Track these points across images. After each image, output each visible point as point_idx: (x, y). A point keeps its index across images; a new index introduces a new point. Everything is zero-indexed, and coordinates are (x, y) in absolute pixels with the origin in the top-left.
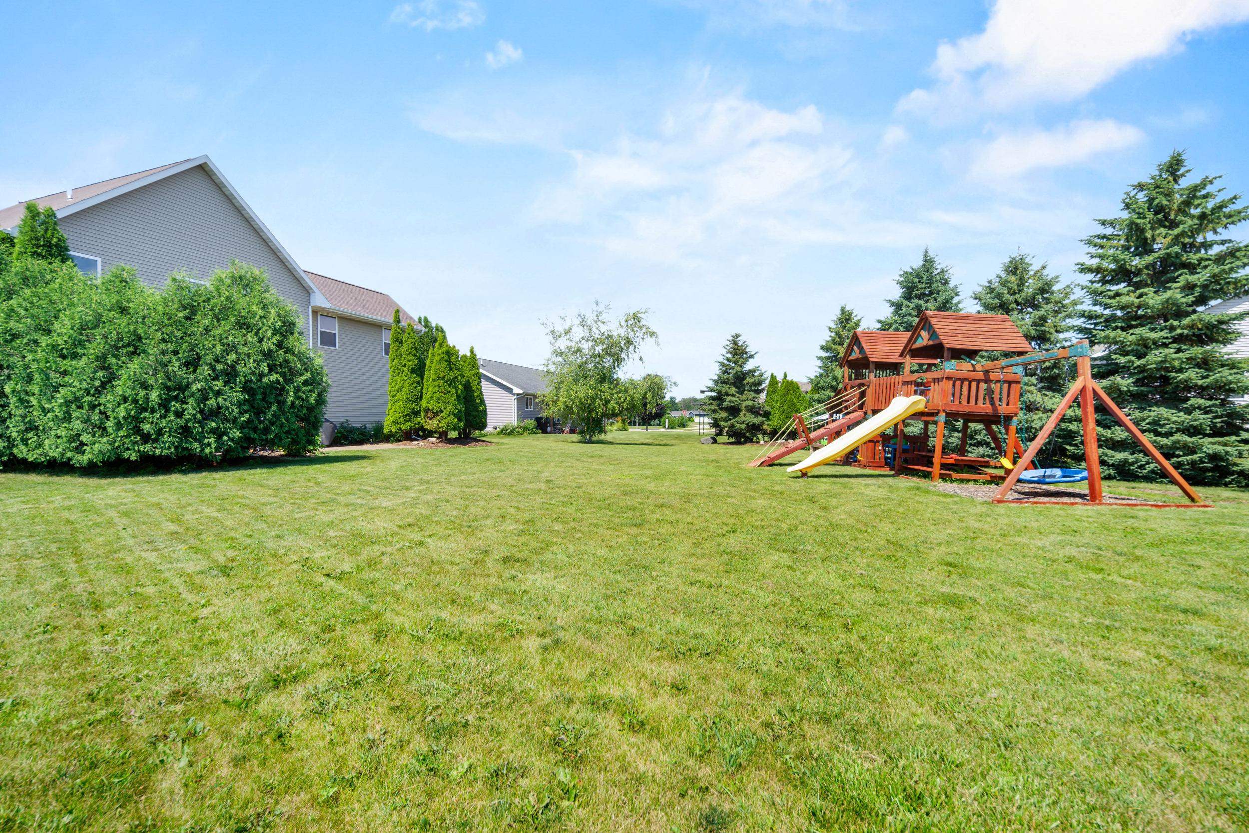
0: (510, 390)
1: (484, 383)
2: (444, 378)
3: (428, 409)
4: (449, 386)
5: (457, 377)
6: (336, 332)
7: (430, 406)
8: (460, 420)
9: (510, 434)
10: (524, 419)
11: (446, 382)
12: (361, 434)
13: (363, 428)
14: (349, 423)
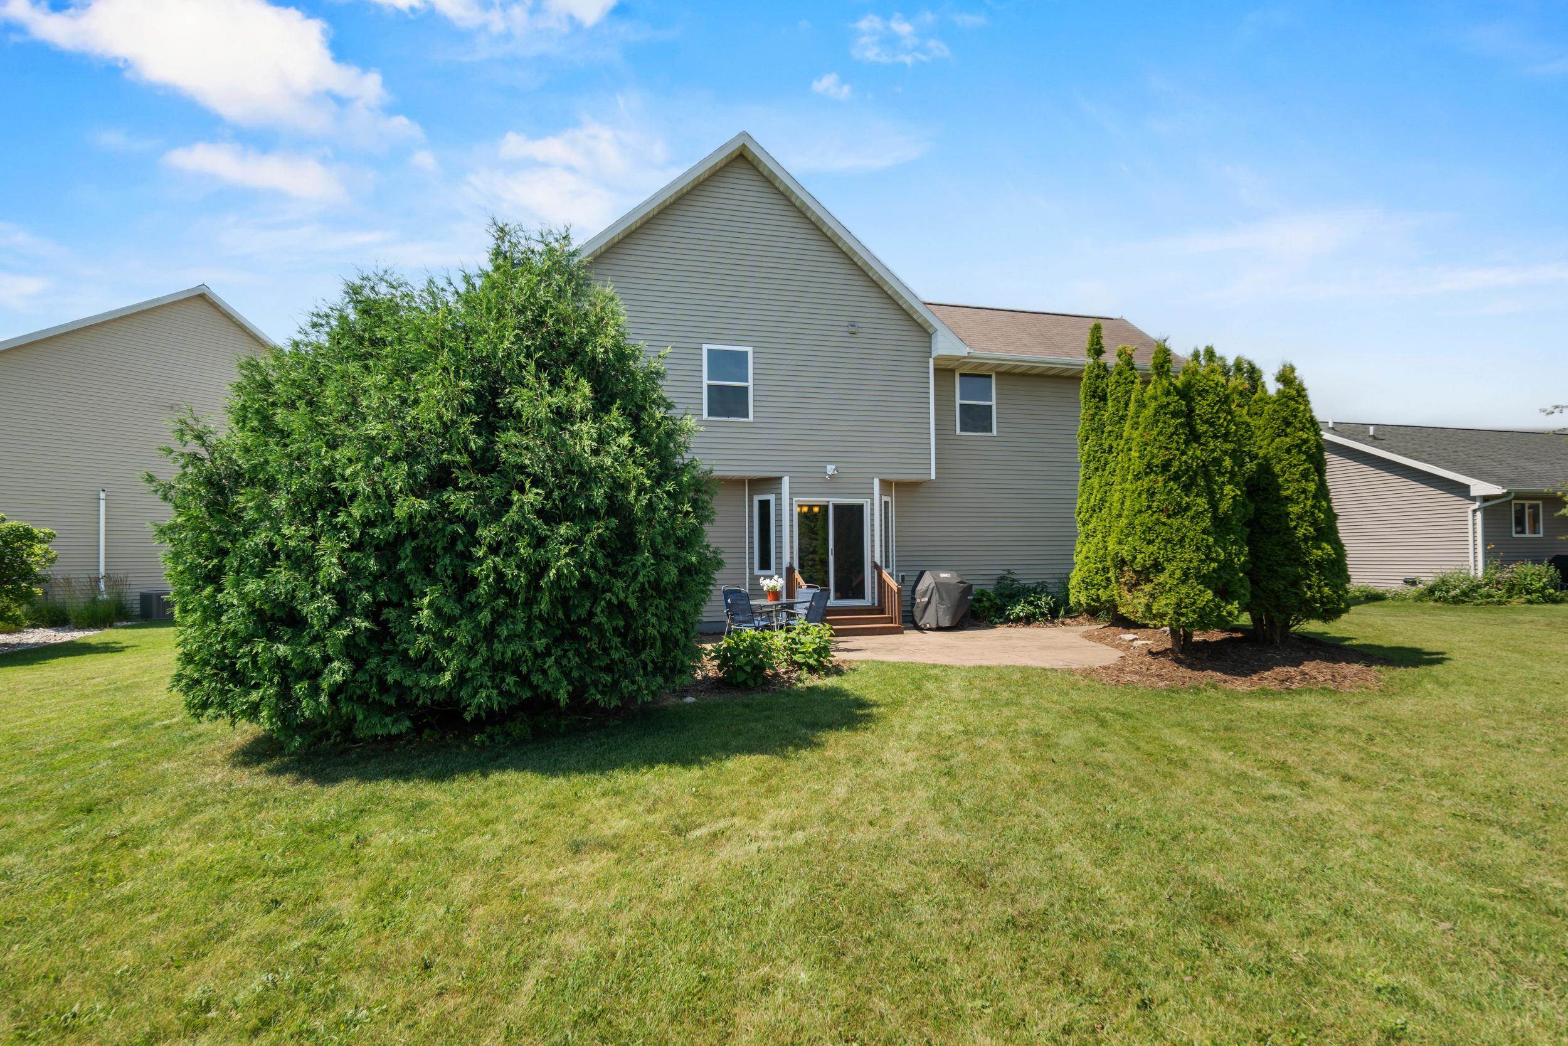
0: (1462, 490)
1: (1336, 469)
2: (1166, 466)
3: (1123, 562)
4: (1187, 489)
5: (1217, 461)
6: (993, 403)
7: (1125, 553)
8: (1225, 593)
9: (1456, 601)
10: (1507, 561)
11: (1176, 478)
12: (1031, 603)
13: (1040, 589)
14: (1014, 577)
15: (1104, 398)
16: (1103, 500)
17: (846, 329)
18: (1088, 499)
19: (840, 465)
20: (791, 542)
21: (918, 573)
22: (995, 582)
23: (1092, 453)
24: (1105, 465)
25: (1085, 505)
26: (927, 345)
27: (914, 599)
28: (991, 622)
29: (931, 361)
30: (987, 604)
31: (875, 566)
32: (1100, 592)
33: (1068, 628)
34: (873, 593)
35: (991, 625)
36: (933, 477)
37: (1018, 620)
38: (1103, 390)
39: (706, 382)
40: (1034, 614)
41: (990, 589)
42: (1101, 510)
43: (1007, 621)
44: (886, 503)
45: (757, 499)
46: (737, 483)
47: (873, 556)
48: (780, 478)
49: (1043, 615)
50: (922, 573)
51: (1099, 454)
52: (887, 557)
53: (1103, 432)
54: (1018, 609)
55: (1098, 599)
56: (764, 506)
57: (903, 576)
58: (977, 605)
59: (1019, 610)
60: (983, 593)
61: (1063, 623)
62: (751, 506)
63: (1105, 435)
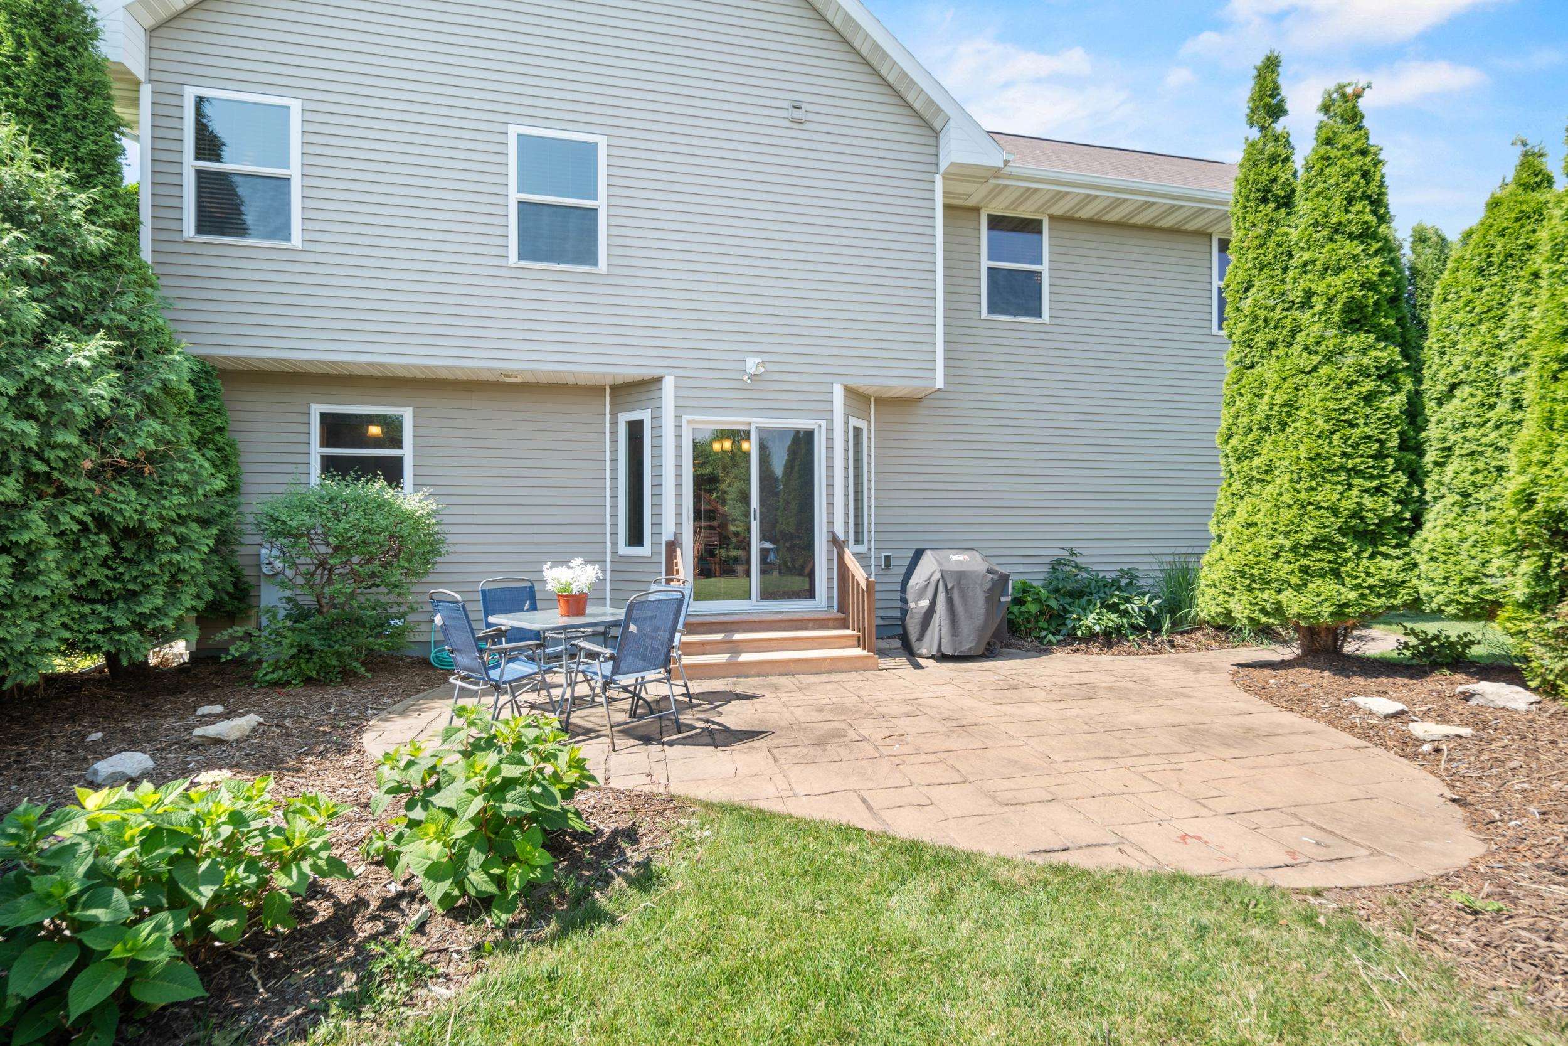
6: (1045, 270)
12: (1114, 608)
13: (1126, 584)
14: (1079, 560)
15: (1286, 202)
16: (1290, 406)
17: (784, 114)
18: (1252, 407)
19: (767, 358)
20: (679, 496)
21: (911, 553)
22: (1047, 568)
23: (1262, 313)
24: (1294, 333)
25: (1244, 421)
26: (933, 150)
27: (904, 600)
28: (1041, 640)
29: (938, 179)
30: (1033, 608)
31: (836, 543)
32: (1283, 597)
33: (1183, 655)
34: (830, 588)
35: (1043, 648)
36: (940, 384)
37: (1091, 637)
38: (1287, 183)
39: (514, 196)
40: (1119, 629)
41: (1038, 581)
42: (1283, 425)
43: (1071, 638)
44: (857, 431)
45: (624, 418)
46: (590, 391)
47: (830, 523)
48: (659, 380)
49: (1135, 628)
50: (919, 554)
51: (1278, 314)
52: (858, 525)
53: (1285, 269)
54: (1090, 619)
55: (1279, 610)
56: (635, 430)
57: (887, 558)
58: (1015, 609)
59: (1094, 620)
60: (1025, 589)
61: (1172, 644)
62: (614, 433)
63: (1291, 274)
